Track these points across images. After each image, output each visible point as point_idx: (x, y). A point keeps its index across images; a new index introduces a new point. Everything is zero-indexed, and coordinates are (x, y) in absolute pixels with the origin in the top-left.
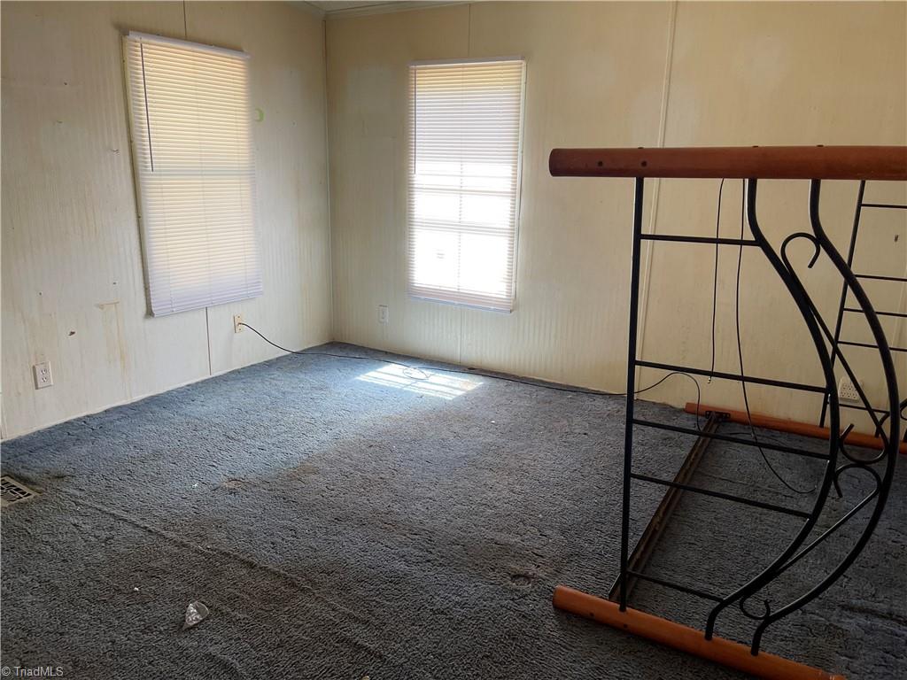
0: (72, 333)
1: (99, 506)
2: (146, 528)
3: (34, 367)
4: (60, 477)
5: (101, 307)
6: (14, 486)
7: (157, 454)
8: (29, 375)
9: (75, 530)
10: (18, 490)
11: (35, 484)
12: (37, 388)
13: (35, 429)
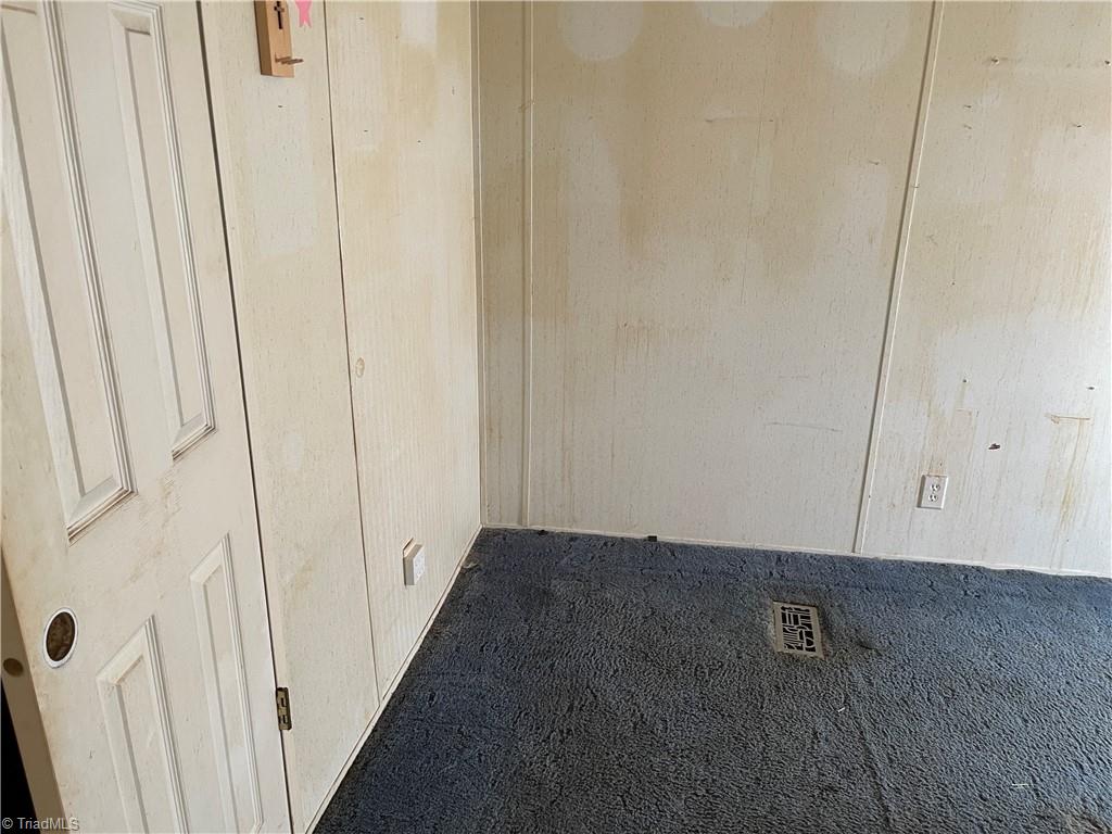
0: (995, 447)
1: (866, 724)
2: (886, 809)
3: (924, 478)
4: (865, 646)
5: (1056, 419)
6: (810, 626)
7: (1016, 688)
8: (914, 486)
9: (808, 742)
10: (809, 634)
11: (830, 637)
12: (919, 506)
13: (898, 557)
